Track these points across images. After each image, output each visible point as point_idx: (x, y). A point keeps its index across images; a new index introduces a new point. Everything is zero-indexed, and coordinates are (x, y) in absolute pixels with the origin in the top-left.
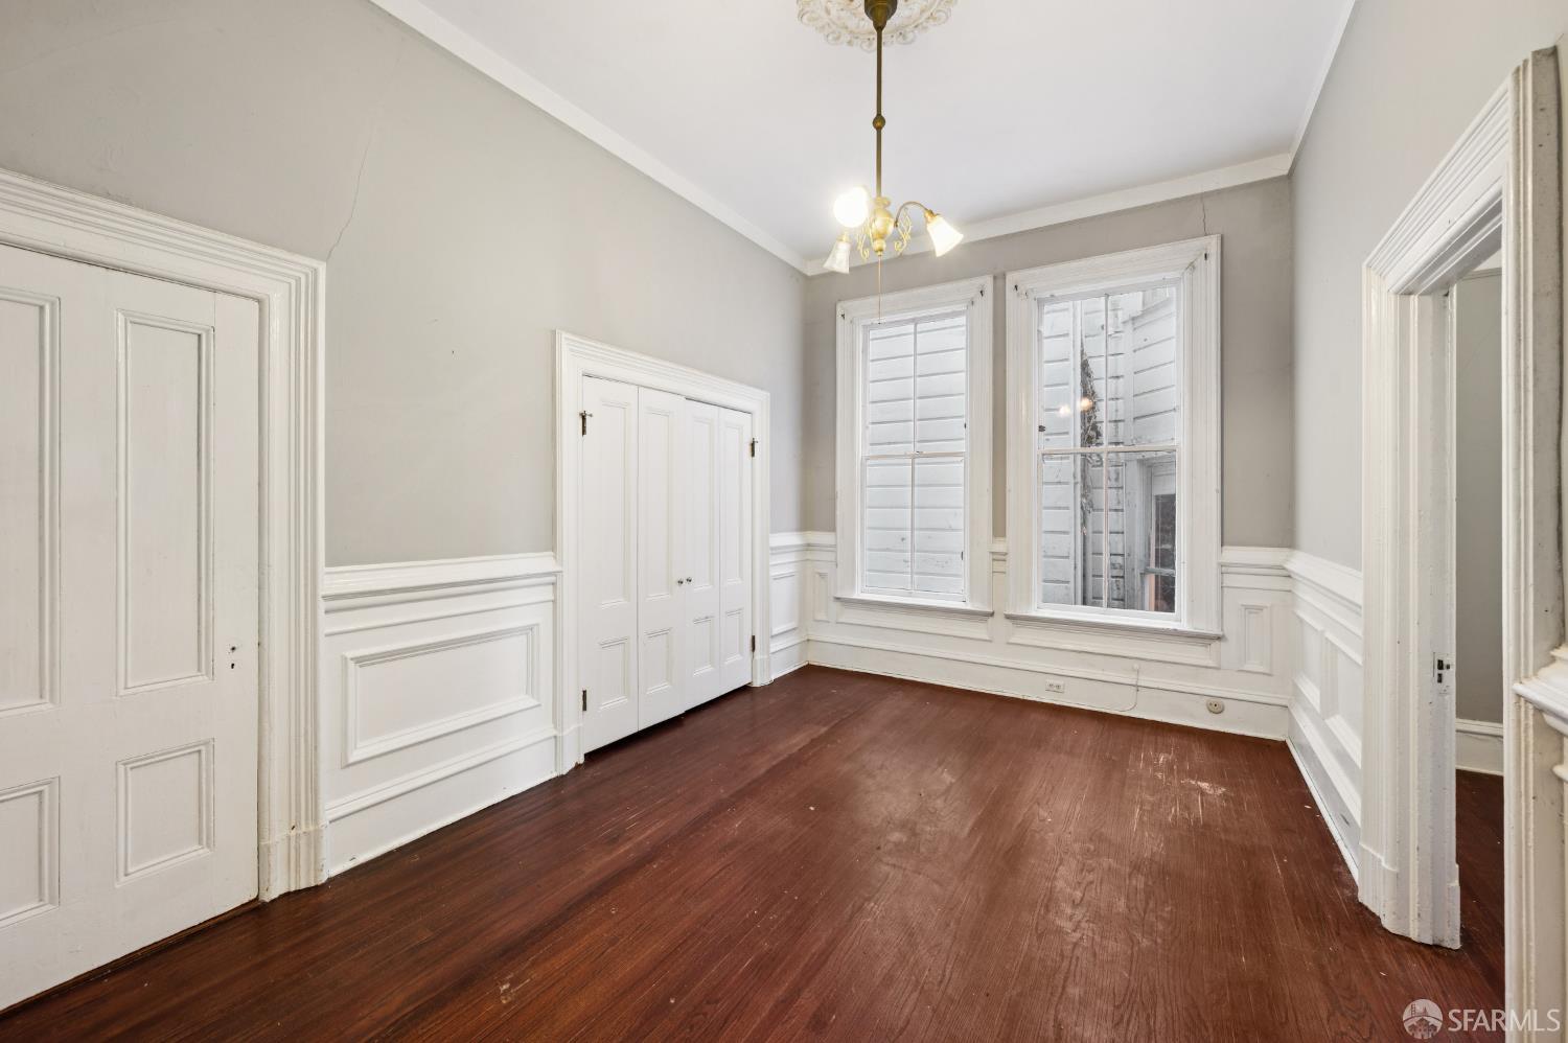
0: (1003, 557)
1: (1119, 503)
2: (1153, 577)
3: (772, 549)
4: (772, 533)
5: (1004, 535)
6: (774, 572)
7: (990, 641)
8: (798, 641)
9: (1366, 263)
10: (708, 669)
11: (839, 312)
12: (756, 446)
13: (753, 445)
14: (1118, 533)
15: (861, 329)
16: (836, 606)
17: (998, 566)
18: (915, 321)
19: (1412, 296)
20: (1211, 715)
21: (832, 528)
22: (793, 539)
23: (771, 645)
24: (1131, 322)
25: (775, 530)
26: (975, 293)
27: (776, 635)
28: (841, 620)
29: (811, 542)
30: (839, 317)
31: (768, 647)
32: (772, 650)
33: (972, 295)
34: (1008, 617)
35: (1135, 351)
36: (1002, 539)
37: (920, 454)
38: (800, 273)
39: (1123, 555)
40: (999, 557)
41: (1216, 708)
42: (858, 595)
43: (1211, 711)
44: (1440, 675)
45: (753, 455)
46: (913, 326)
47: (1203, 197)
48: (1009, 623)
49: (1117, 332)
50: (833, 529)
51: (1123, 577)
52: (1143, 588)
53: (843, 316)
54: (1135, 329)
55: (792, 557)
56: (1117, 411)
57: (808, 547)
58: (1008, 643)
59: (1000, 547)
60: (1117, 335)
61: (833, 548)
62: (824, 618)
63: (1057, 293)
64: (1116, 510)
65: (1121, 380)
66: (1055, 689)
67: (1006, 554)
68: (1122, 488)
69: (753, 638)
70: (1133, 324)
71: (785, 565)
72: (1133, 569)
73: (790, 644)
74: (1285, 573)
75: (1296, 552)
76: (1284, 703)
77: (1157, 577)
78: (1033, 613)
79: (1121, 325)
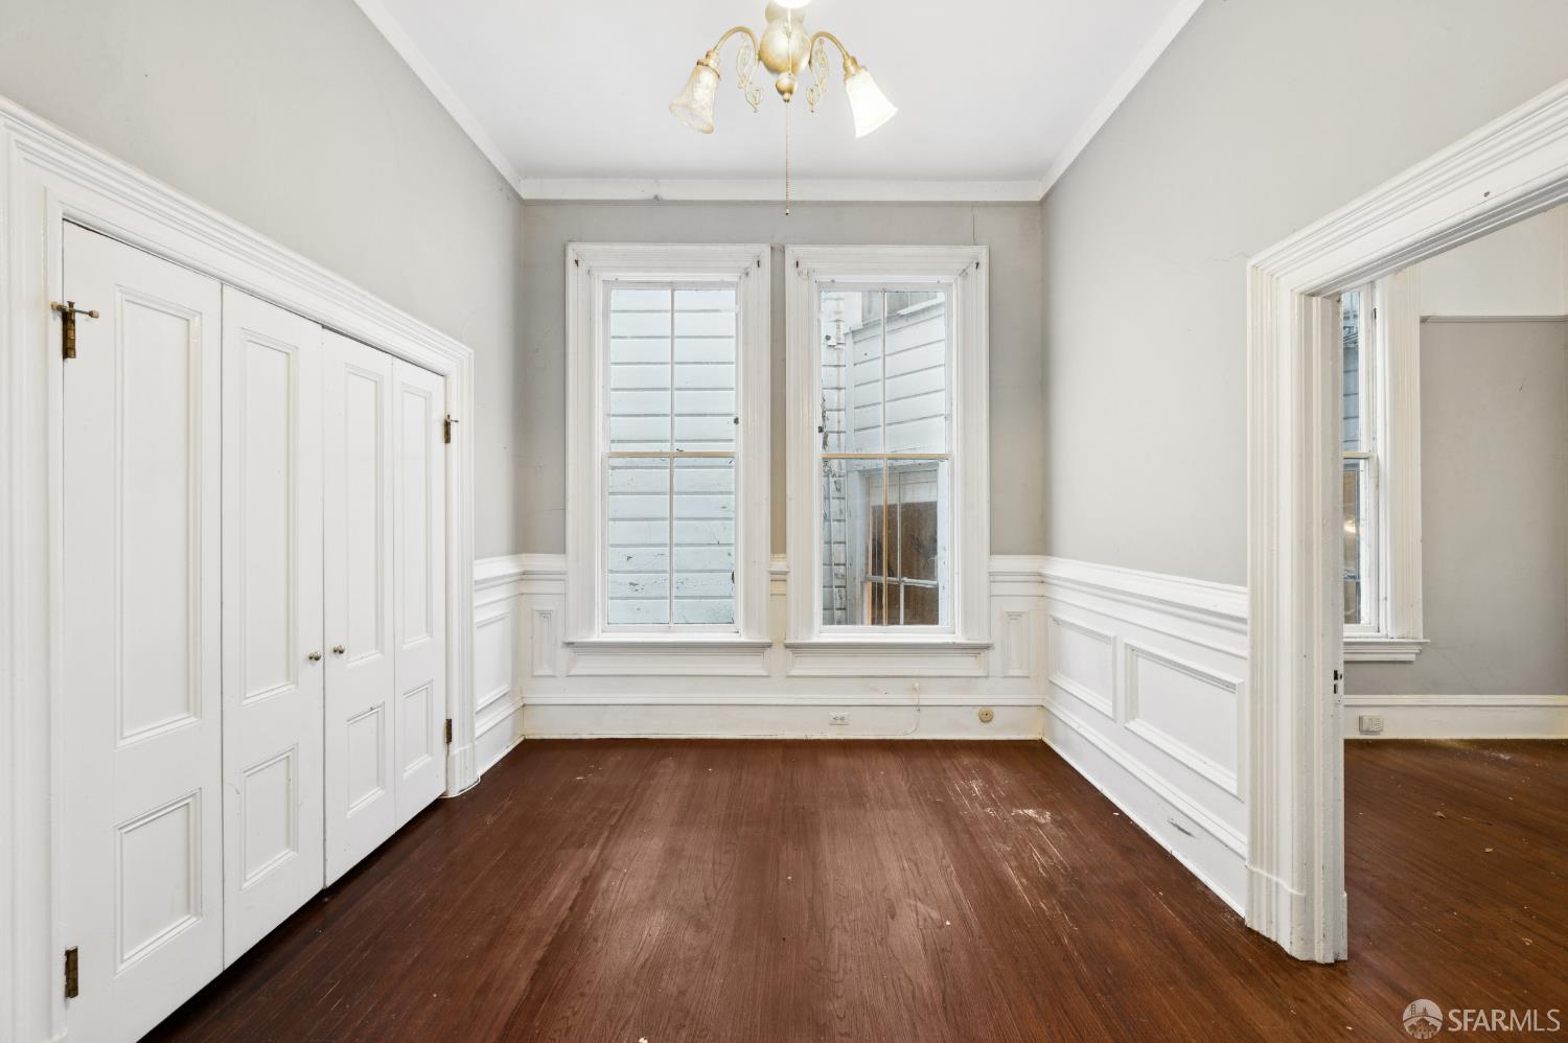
0: (782, 577)
1: (841, 512)
2: (870, 584)
3: (476, 582)
4: (477, 557)
5: (785, 552)
6: (479, 618)
7: (768, 676)
8: (513, 710)
9: (1253, 262)
10: (375, 794)
11: (571, 257)
12: (454, 428)
13: (447, 425)
14: (840, 543)
15: (601, 284)
16: (566, 653)
17: (779, 588)
18: (673, 286)
19: (1314, 298)
20: (985, 725)
21: (561, 548)
22: (505, 566)
23: (477, 725)
24: (851, 335)
25: (481, 554)
26: (750, 264)
27: (480, 710)
28: (572, 673)
29: (528, 568)
30: (571, 264)
31: (472, 729)
32: (477, 733)
33: (747, 264)
34: (787, 646)
35: (855, 365)
36: (782, 555)
37: (681, 454)
38: (512, 189)
39: (845, 565)
40: (779, 577)
41: (986, 717)
42: (598, 636)
43: (983, 721)
44: (1335, 686)
45: (447, 439)
46: (670, 292)
47: (974, 205)
48: (789, 652)
49: (839, 344)
50: (563, 550)
51: (845, 587)
52: (862, 595)
53: (577, 262)
54: (855, 343)
55: (502, 593)
56: (839, 422)
57: (525, 576)
58: (789, 677)
59: (779, 565)
60: (840, 346)
61: (560, 577)
62: (549, 672)
63: (839, 279)
64: (839, 521)
65: (843, 391)
66: (839, 722)
67: (786, 573)
68: (844, 498)
69: (449, 723)
70: (853, 337)
71: (492, 607)
72: (855, 578)
73: (499, 718)
74: (1039, 579)
75: (1053, 559)
76: (1040, 702)
77: (874, 584)
78: (815, 639)
79: (842, 337)
